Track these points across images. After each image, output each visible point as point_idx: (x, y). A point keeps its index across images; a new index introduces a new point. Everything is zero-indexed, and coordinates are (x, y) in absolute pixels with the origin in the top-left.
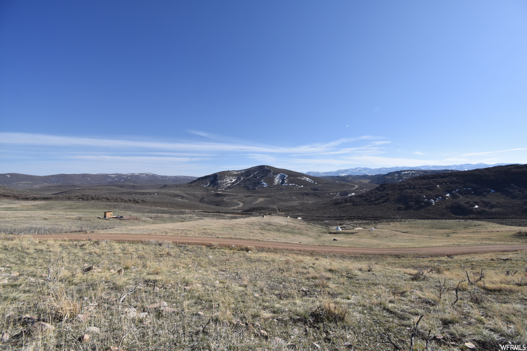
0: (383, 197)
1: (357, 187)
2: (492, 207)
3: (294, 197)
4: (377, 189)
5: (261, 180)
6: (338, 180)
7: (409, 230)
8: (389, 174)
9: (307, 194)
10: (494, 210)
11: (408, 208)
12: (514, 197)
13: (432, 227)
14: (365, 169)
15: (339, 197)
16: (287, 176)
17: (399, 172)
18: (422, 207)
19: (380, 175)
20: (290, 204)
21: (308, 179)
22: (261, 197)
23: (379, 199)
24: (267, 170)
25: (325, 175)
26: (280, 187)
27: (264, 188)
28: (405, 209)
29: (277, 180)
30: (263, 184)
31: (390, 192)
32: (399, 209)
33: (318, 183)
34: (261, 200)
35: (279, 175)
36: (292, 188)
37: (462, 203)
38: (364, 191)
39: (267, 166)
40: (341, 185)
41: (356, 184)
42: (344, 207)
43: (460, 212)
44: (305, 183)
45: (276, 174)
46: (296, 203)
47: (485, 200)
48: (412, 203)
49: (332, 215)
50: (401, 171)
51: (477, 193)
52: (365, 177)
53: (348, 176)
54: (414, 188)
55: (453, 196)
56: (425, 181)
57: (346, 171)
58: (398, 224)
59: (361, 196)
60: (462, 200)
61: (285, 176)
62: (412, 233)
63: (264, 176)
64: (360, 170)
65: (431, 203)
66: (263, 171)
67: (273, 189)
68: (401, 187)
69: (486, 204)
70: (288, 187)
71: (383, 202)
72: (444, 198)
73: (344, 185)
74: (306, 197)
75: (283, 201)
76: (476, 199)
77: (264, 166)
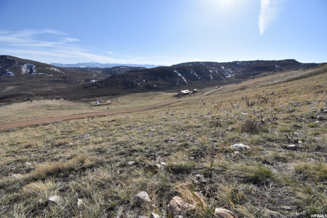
0: (115, 82)
1: (95, 76)
2: (160, 85)
3: (46, 84)
4: (110, 77)
5: (5, 70)
6: (80, 71)
7: (134, 99)
8: (113, 68)
9: (58, 81)
10: (161, 87)
11: (128, 88)
12: (167, 81)
13: (143, 96)
14: (97, 64)
15: (84, 83)
16: (34, 66)
17: (118, 67)
18: (134, 87)
19: (107, 68)
20: (44, 90)
21: (56, 69)
22: (10, 85)
23: (113, 83)
24: (10, 60)
25: (68, 66)
26: (29, 75)
27: (10, 77)
28: (127, 88)
29: (24, 69)
30: (9, 74)
31: (118, 79)
32: (124, 89)
33: (66, 73)
34: (10, 88)
35: (25, 65)
36: (42, 76)
37: (150, 84)
38: (100, 79)
39: (9, 56)
40: (84, 74)
41: (94, 73)
42: (92, 89)
43: (149, 88)
44: (53, 72)
45: (23, 64)
46: (49, 89)
47: (158, 82)
48: (130, 85)
49: (85, 95)
50: (119, 67)
51: (155, 80)
52: (98, 69)
53: (87, 68)
54: (130, 77)
55: (146, 81)
56: (134, 73)
57: (84, 64)
58: (128, 96)
59: (101, 82)
60: (150, 83)
61: (32, 67)
62: (136, 100)
63: (9, 66)
64: (94, 64)
65: (138, 85)
66: (5, 61)
67: (22, 77)
68: (123, 76)
69: (158, 84)
70: (37, 76)
71: (115, 85)
72: (143, 82)
73: (86, 75)
74: (57, 84)
75: (35, 87)
76: (155, 82)
77: (6, 56)
